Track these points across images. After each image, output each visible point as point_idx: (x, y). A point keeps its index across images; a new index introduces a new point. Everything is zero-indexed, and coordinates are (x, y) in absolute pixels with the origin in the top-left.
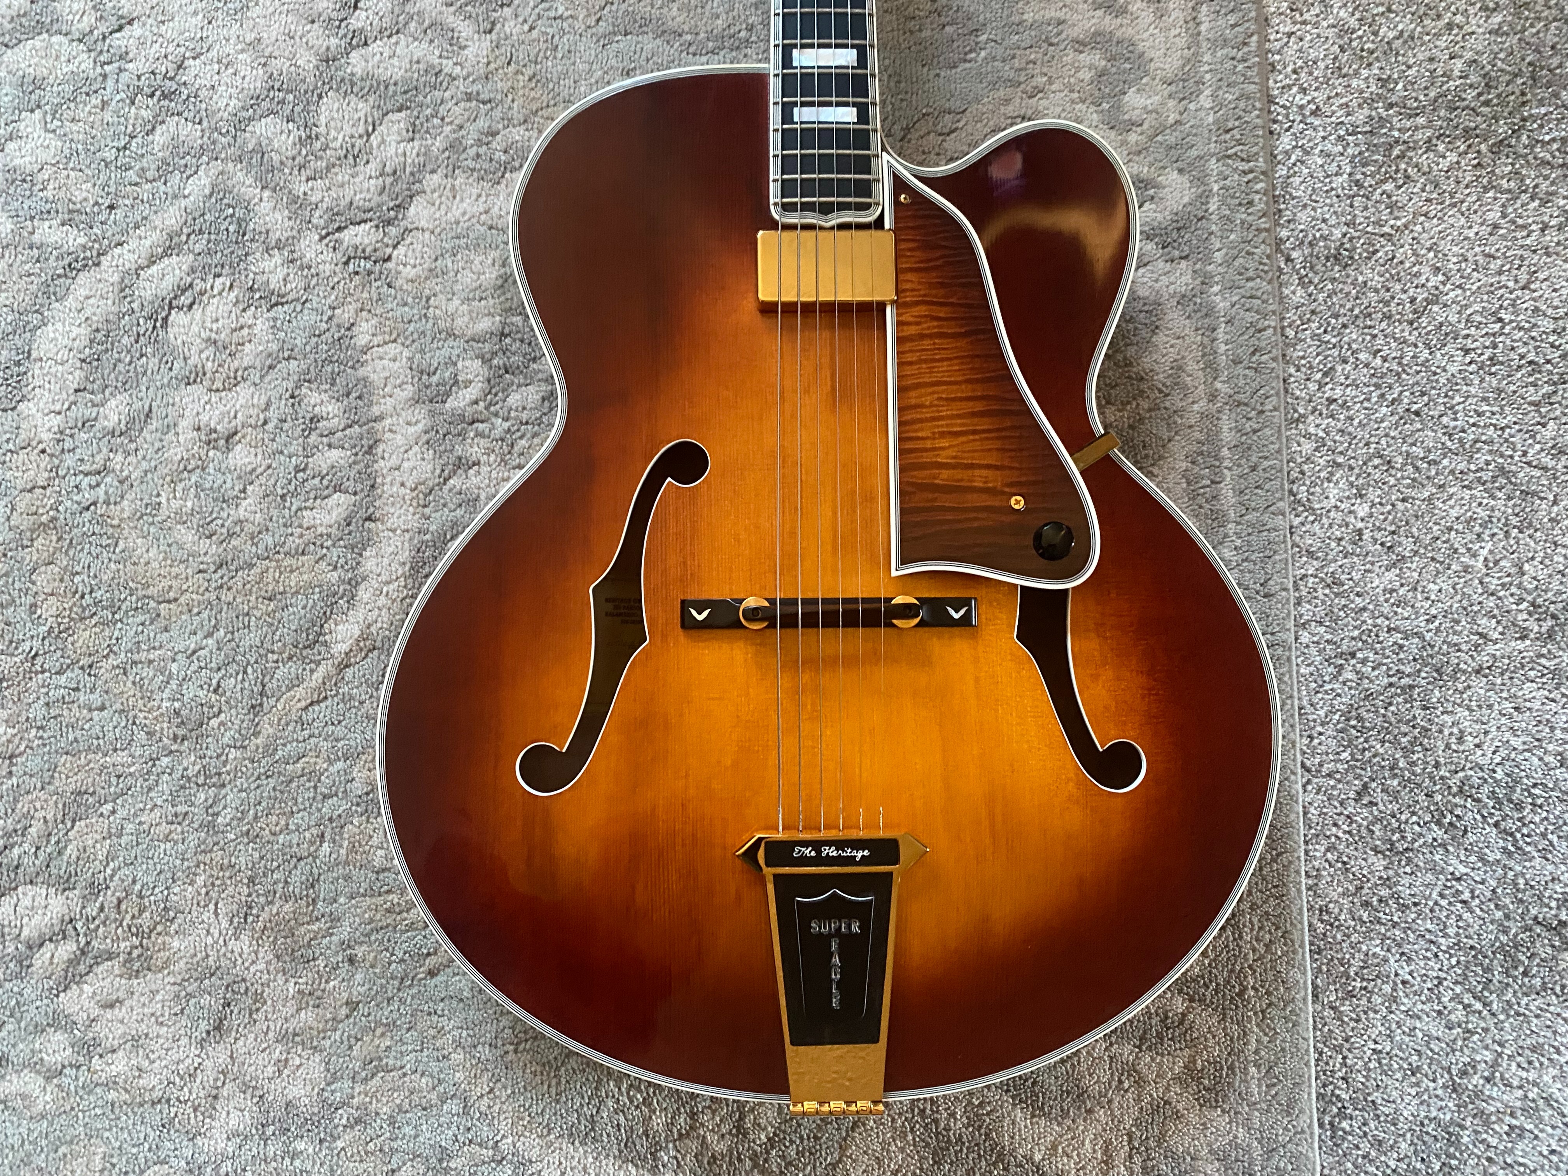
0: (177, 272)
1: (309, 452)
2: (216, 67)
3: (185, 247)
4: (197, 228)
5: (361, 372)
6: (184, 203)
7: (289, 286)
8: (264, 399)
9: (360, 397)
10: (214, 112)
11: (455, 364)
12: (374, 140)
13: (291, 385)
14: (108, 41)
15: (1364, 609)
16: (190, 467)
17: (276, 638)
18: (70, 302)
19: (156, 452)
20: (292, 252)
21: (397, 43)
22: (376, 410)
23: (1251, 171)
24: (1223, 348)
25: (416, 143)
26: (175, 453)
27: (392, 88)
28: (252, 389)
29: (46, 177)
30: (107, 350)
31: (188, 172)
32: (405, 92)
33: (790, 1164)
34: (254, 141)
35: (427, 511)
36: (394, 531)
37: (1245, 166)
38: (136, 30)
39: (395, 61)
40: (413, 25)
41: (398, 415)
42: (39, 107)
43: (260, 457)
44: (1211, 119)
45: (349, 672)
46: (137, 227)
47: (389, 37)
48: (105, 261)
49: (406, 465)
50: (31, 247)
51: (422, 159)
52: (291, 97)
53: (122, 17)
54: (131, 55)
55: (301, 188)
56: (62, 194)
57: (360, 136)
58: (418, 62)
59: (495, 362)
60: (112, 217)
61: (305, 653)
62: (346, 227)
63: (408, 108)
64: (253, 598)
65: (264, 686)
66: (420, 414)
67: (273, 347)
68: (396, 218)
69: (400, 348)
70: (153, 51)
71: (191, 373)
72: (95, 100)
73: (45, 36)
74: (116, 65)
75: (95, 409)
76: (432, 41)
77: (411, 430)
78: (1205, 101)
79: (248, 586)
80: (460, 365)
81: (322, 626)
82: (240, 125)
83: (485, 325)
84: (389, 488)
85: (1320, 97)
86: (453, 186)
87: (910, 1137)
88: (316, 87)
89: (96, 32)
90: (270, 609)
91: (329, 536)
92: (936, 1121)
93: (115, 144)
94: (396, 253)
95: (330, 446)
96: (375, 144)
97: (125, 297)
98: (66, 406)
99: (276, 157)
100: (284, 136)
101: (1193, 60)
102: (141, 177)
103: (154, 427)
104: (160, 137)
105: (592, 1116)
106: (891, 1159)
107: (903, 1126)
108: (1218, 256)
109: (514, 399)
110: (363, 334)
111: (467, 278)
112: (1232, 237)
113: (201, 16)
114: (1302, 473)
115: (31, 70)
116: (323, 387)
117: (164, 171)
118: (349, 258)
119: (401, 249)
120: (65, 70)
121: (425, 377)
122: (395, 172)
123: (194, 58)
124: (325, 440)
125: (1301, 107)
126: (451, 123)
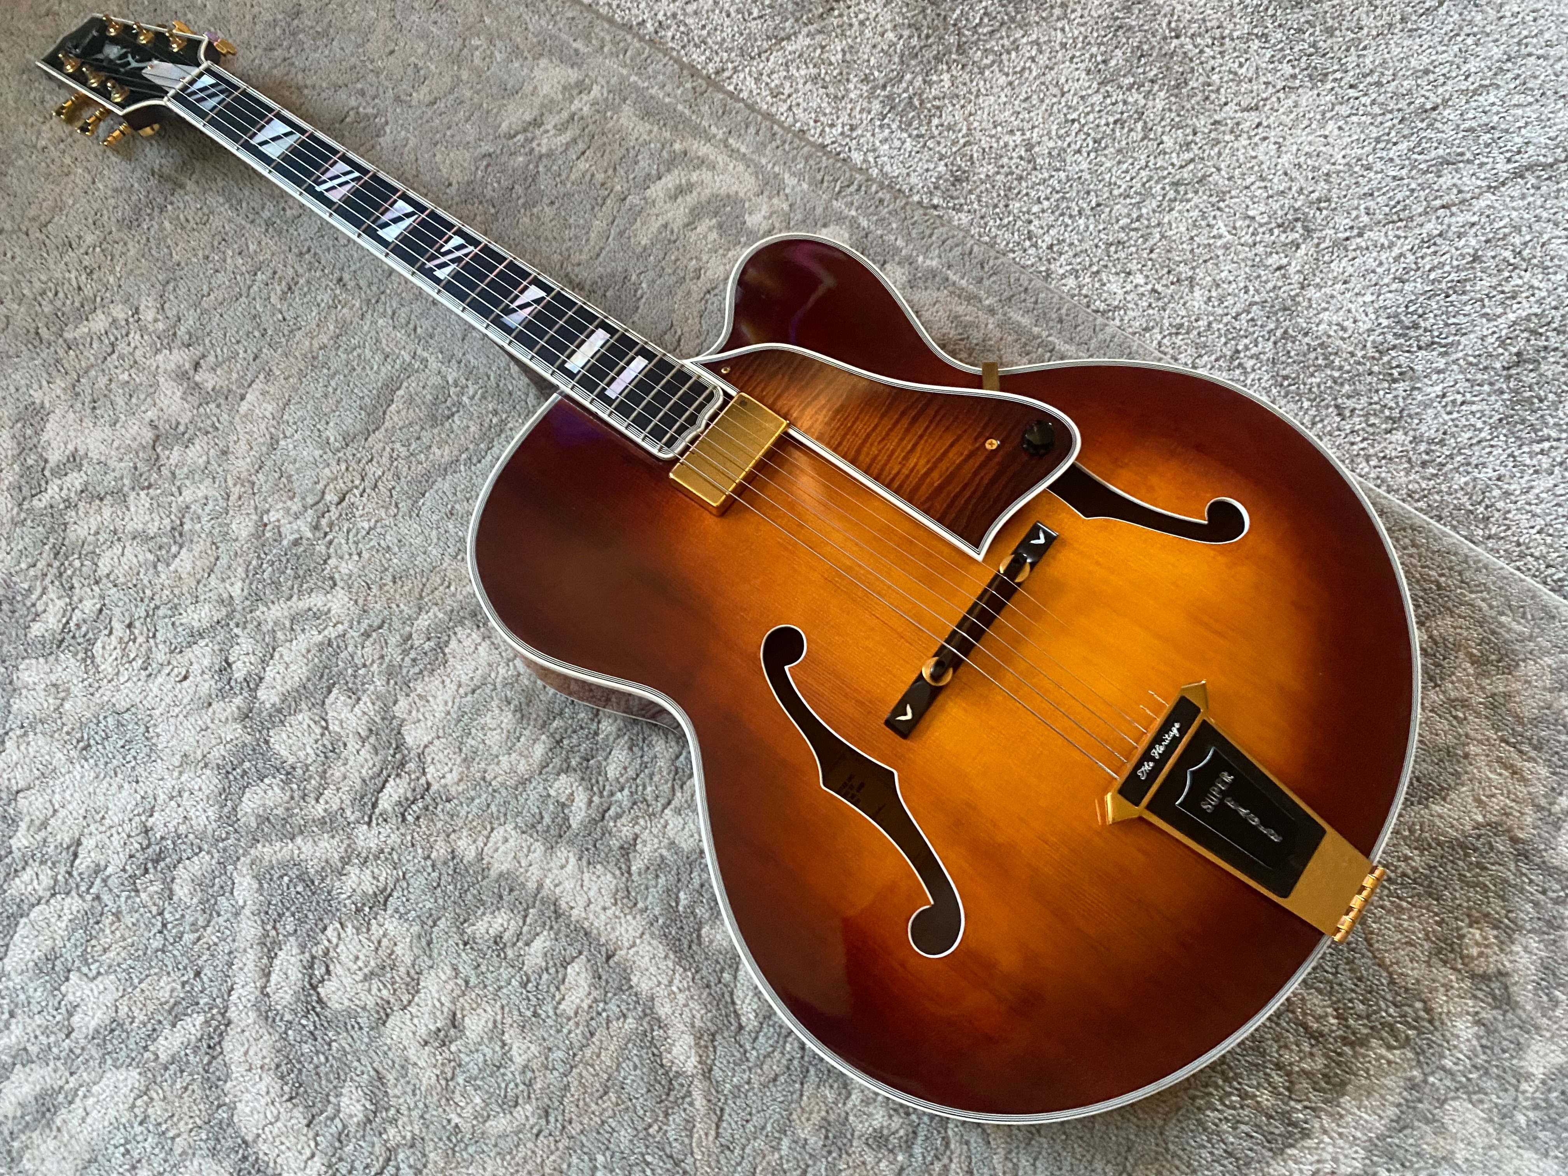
0: (293, 960)
1: (517, 964)
2: (173, 803)
3: (281, 937)
4: (275, 916)
5: (493, 873)
6: (247, 911)
7: (382, 879)
8: (449, 971)
9: (511, 890)
10: (204, 832)
11: (549, 796)
12: (334, 727)
13: (456, 937)
14: (75, 873)
15: (1210, 324)
16: (449, 1075)
17: (641, 1112)
18: (237, 1071)
19: (414, 1095)
20: (358, 855)
21: (281, 656)
22: (532, 885)
23: (860, 187)
24: (963, 282)
25: (365, 698)
26: (428, 1077)
27: (309, 685)
28: (432, 972)
29: (126, 1009)
30: (300, 1071)
31: (228, 889)
32: (322, 676)
33: (1368, 1017)
34: (253, 819)
35: (640, 905)
36: (634, 945)
37: (853, 188)
38: (88, 843)
39: (293, 667)
40: (279, 634)
41: (550, 870)
42: (69, 971)
43: (489, 1009)
44: (805, 186)
45: (717, 1073)
46: (230, 964)
47: (272, 657)
48: (232, 1014)
49: (591, 894)
50: (166, 1069)
51: (379, 703)
52: (247, 764)
53: (68, 848)
54: (103, 863)
55: (319, 810)
56: (151, 1008)
57: (322, 735)
58: (309, 651)
59: (573, 763)
60: (205, 979)
61: (671, 1099)
62: (377, 799)
63: (334, 684)
64: (594, 1107)
65: (671, 1157)
66: (563, 853)
67: (416, 929)
68: (404, 757)
69: (501, 830)
70: (115, 843)
71: (378, 1012)
72: (107, 920)
73: (23, 921)
74: (98, 881)
75: (337, 1120)
76: (303, 630)
77: (569, 868)
78: (790, 181)
79: (581, 1103)
80: (552, 792)
81: (662, 1066)
82: (230, 819)
83: (539, 751)
84: (598, 922)
85: (844, 118)
86: (419, 695)
87: (1404, 904)
88: (258, 740)
89: (60, 877)
90: (614, 1099)
91: (596, 1001)
92: (1404, 875)
93: (154, 930)
94: (429, 776)
95: (527, 944)
96: (337, 729)
97: (274, 1021)
98: (312, 1144)
99: (280, 811)
100: (270, 793)
101: (759, 170)
102: (197, 931)
103: (393, 1081)
104: (182, 891)
105: (1225, 1151)
106: (1413, 933)
107: (1392, 902)
108: (900, 243)
109: (612, 771)
110: (466, 847)
111: (494, 739)
112: (894, 226)
113: (126, 785)
114: (1086, 296)
115: (37, 953)
116: (479, 913)
117: (209, 909)
118: (403, 815)
119: (430, 770)
120: (63, 925)
121: (539, 827)
122: (371, 730)
123: (151, 816)
124: (520, 944)
125: (842, 134)
126: (373, 662)
